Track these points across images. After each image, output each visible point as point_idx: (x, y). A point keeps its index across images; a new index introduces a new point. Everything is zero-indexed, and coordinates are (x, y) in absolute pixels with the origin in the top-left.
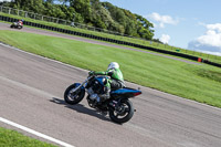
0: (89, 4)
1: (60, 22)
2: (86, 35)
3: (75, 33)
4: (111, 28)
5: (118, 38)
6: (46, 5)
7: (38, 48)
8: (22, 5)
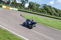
0: (49, 8)
4: (55, 15)
5: (57, 17)
6: (37, 8)
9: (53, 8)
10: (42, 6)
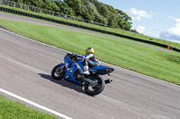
4: (97, 20)
6: (44, 1)
7: (37, 35)
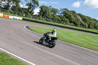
1: (59, 23)
2: (70, 28)
3: (66, 27)
4: (82, 25)
5: (85, 29)
6: (53, 16)
8: (43, 16)
9: (78, 14)
10: (60, 12)
